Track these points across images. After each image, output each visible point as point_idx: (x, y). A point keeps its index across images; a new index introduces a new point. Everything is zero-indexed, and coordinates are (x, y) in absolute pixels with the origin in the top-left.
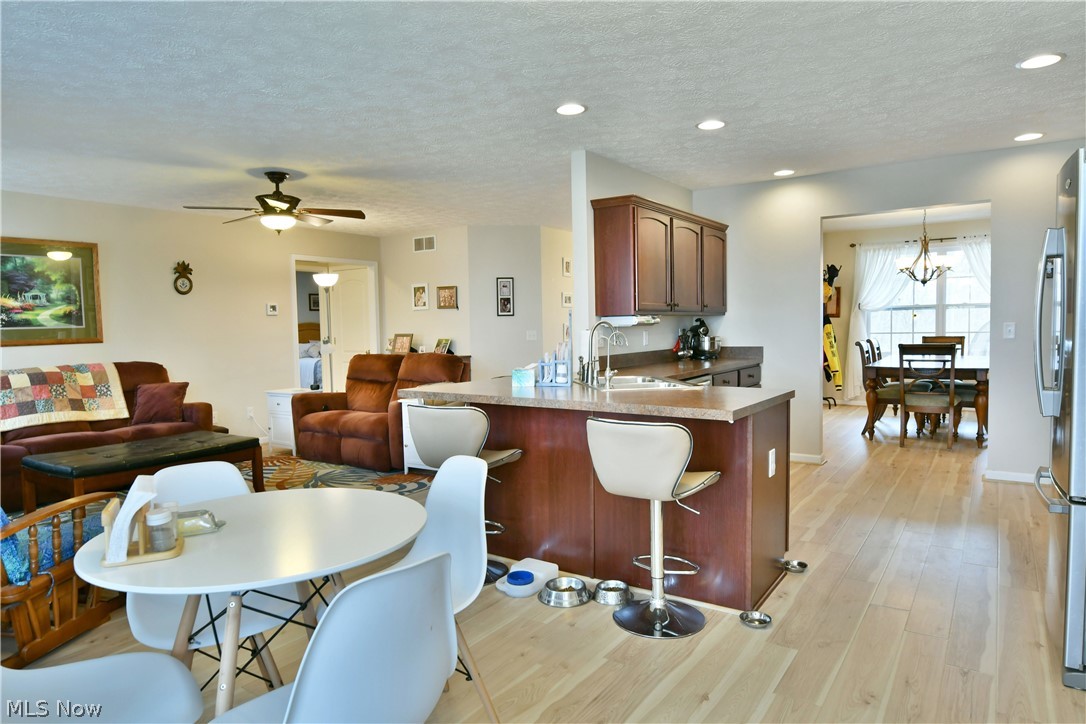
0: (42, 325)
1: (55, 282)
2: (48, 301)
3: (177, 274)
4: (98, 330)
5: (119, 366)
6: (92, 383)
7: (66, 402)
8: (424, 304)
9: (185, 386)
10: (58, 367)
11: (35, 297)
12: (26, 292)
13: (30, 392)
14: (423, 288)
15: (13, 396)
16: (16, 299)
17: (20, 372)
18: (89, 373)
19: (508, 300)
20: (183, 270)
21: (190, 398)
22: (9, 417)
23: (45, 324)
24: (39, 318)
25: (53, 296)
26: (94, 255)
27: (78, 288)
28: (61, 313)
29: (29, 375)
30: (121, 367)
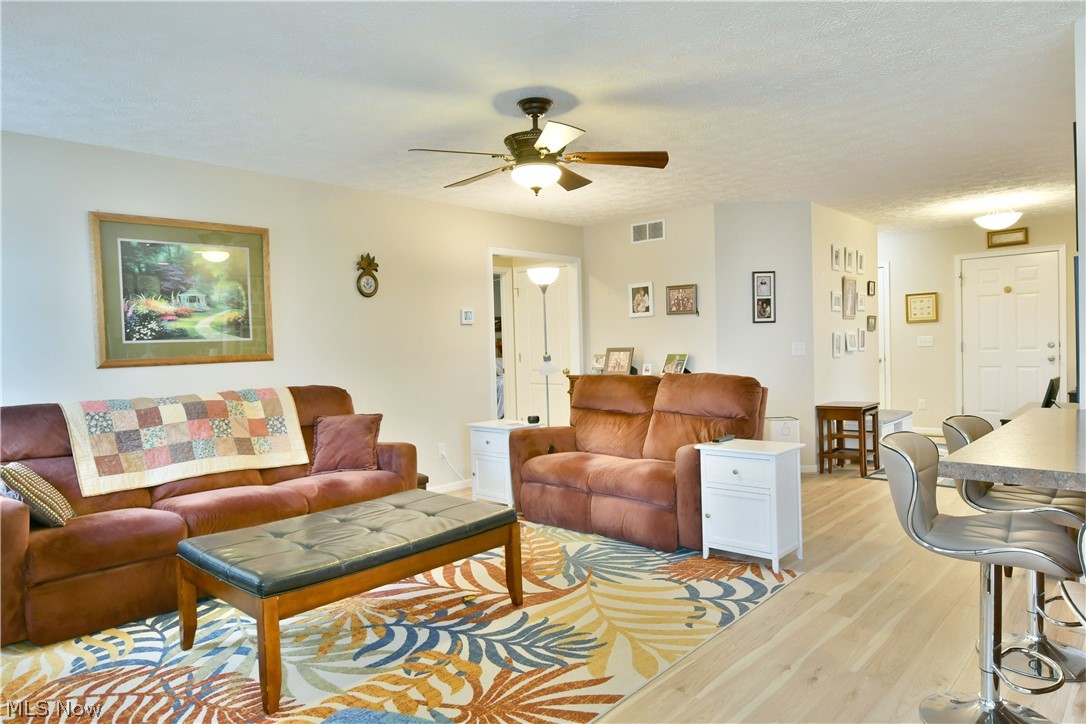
0: (201, 338)
1: (217, 280)
2: (210, 304)
3: (361, 271)
4: (268, 343)
5: (295, 391)
6: (262, 415)
7: (232, 443)
8: (647, 309)
9: (377, 419)
10: (221, 394)
11: (192, 300)
12: (182, 292)
13: (187, 430)
14: (646, 290)
15: (164, 435)
16: (170, 301)
17: (173, 400)
18: (259, 402)
19: (768, 302)
20: (367, 266)
21: (386, 436)
22: (160, 465)
23: (204, 335)
24: (196, 327)
25: (215, 298)
26: (264, 244)
27: (245, 288)
28: (224, 320)
29: (185, 405)
30: (297, 393)
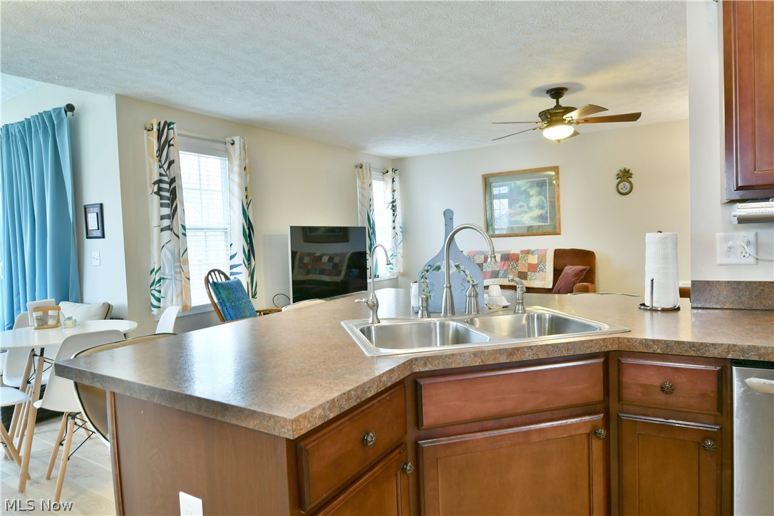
1: (532, 196)
2: (528, 208)
3: (620, 179)
4: (557, 226)
5: (557, 251)
6: (536, 262)
7: (517, 273)
10: (520, 251)
11: (521, 206)
12: (516, 204)
13: (499, 265)
15: (491, 266)
16: (511, 208)
18: (536, 256)
20: (625, 175)
23: (526, 223)
24: (523, 219)
25: (531, 204)
26: (556, 174)
27: (546, 198)
28: (536, 215)
29: (502, 255)
